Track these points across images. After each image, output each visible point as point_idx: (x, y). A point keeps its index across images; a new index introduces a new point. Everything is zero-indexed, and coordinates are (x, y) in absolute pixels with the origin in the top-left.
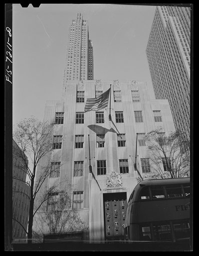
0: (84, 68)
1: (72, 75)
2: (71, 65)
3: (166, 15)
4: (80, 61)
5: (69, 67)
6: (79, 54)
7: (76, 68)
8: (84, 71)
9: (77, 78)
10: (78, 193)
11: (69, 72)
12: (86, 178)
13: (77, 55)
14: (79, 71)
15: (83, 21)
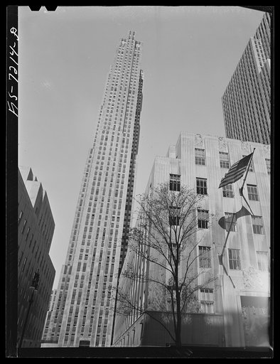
0: (132, 108)
1: (114, 115)
2: (114, 101)
3: (261, 56)
4: (126, 97)
5: (111, 102)
7: (120, 106)
8: (131, 112)
11: (110, 110)
13: (123, 88)
14: (124, 110)
15: (136, 43)
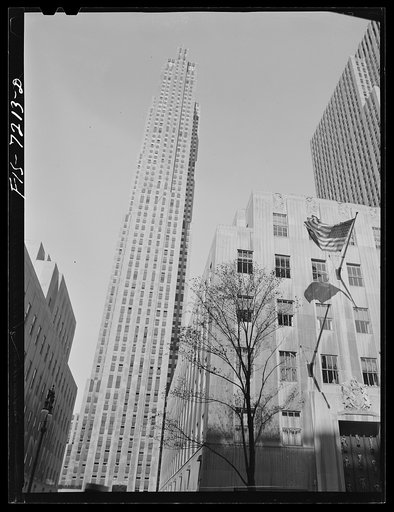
0: (183, 156)
1: (158, 166)
2: (157, 147)
3: (365, 82)
4: (175, 142)
5: (154, 149)
6: (177, 127)
7: (167, 154)
8: (182, 162)
9: (168, 173)
10: (291, 415)
11: (152, 160)
12: (304, 386)
13: (171, 129)
14: (173, 160)
15: (189, 64)
